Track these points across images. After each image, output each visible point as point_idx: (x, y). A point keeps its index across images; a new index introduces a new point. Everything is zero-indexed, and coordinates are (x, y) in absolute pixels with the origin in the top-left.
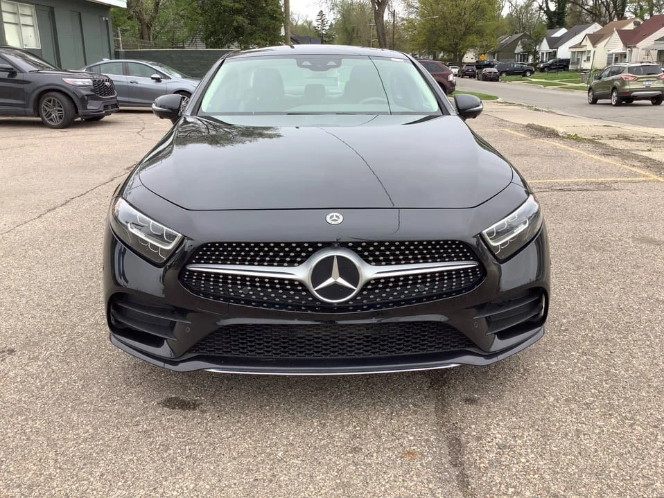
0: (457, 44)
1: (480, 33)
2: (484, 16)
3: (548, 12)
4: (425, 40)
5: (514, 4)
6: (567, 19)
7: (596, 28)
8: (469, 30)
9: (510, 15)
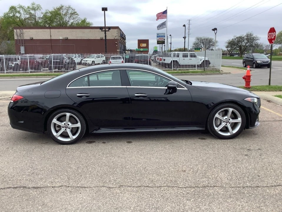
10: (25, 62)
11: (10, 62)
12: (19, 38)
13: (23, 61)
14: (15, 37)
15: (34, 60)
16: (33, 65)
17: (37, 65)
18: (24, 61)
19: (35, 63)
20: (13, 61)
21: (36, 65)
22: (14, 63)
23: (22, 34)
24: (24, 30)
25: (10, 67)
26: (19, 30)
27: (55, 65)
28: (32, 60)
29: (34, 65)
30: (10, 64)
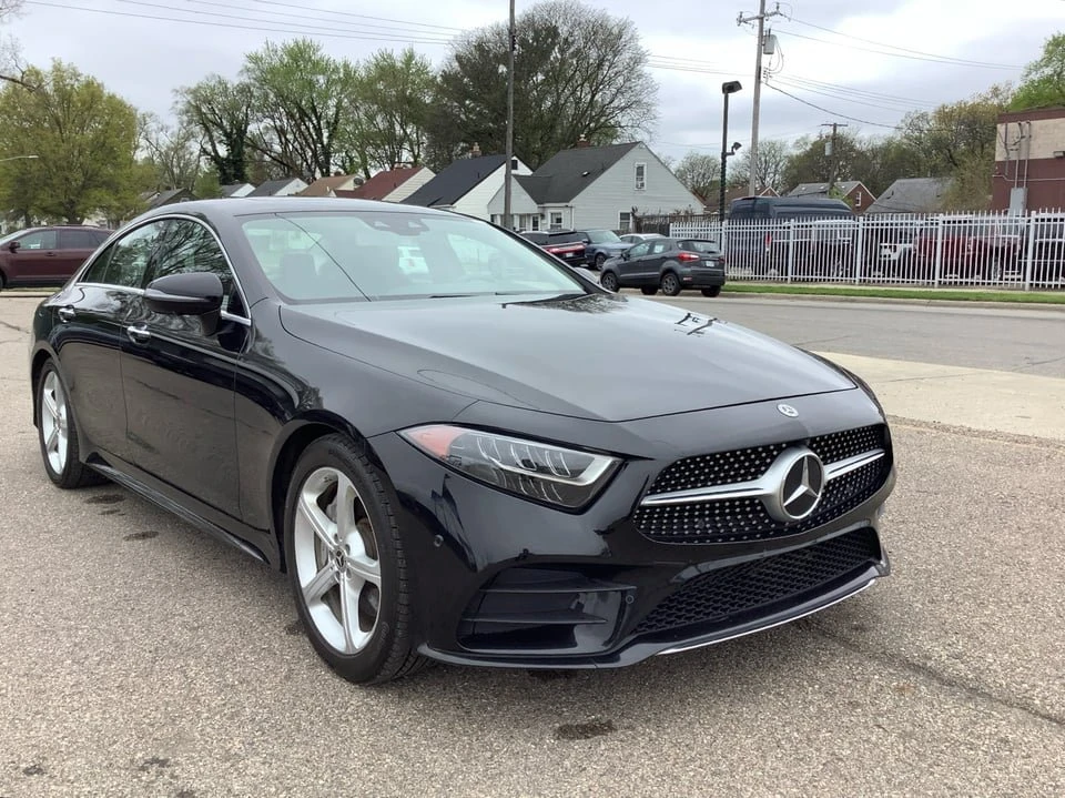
0: (72, 203)
1: (110, 185)
2: (115, 158)
3: (216, 158)
4: (12, 195)
5: (154, 142)
6: (248, 171)
7: (298, 186)
8: (91, 180)
9: (150, 160)
10: (931, 242)
11: (887, 244)
12: (1014, 156)
13: (926, 241)
14: (997, 154)
15: (964, 235)
16: (957, 257)
17: (974, 255)
18: (931, 239)
19: (969, 250)
20: (896, 242)
21: (968, 256)
22: (901, 247)
23: (1023, 140)
24: (1036, 124)
25: (885, 262)
26: (1016, 124)
27: (1040, 257)
28: (959, 235)
29: (963, 256)
30: (886, 252)
